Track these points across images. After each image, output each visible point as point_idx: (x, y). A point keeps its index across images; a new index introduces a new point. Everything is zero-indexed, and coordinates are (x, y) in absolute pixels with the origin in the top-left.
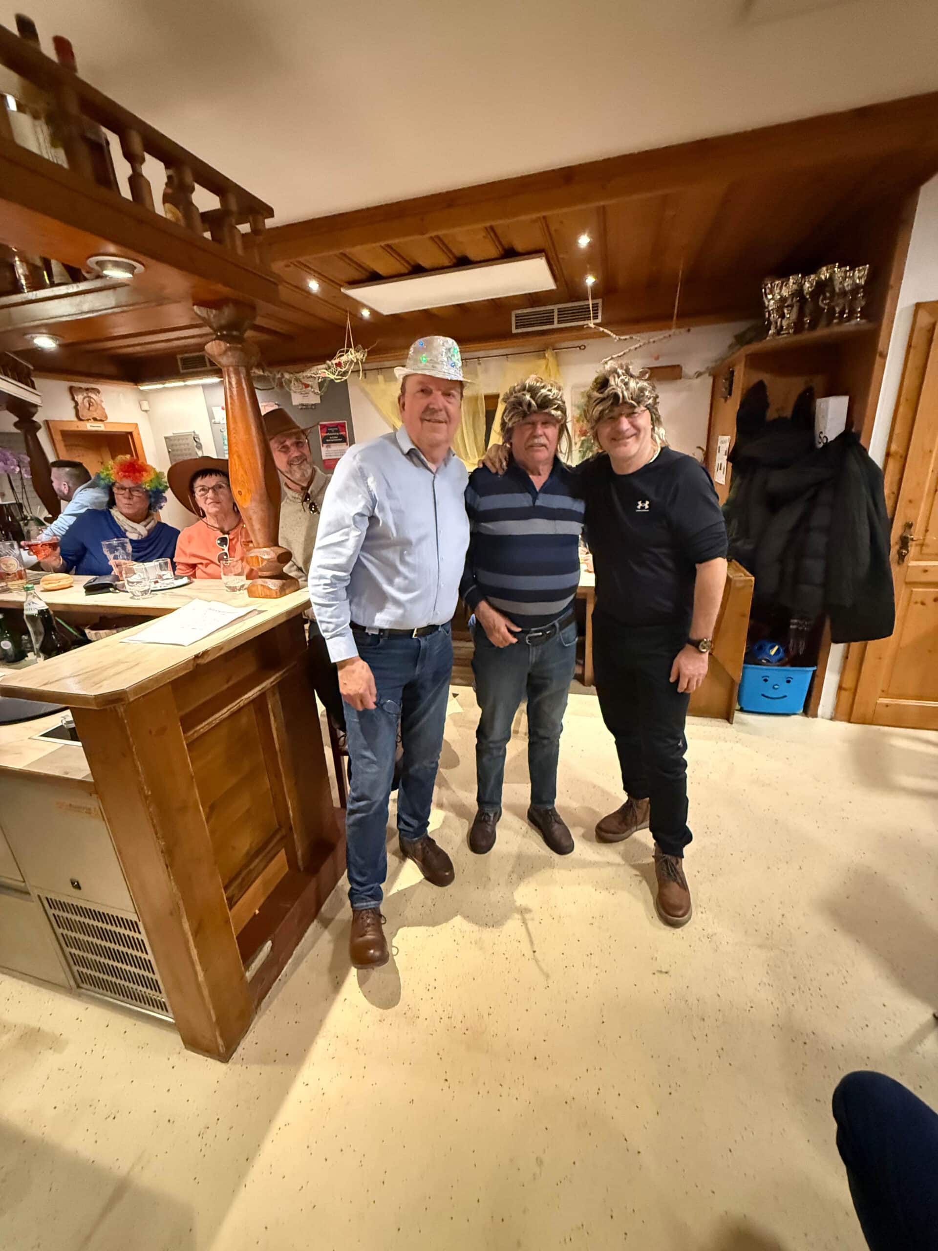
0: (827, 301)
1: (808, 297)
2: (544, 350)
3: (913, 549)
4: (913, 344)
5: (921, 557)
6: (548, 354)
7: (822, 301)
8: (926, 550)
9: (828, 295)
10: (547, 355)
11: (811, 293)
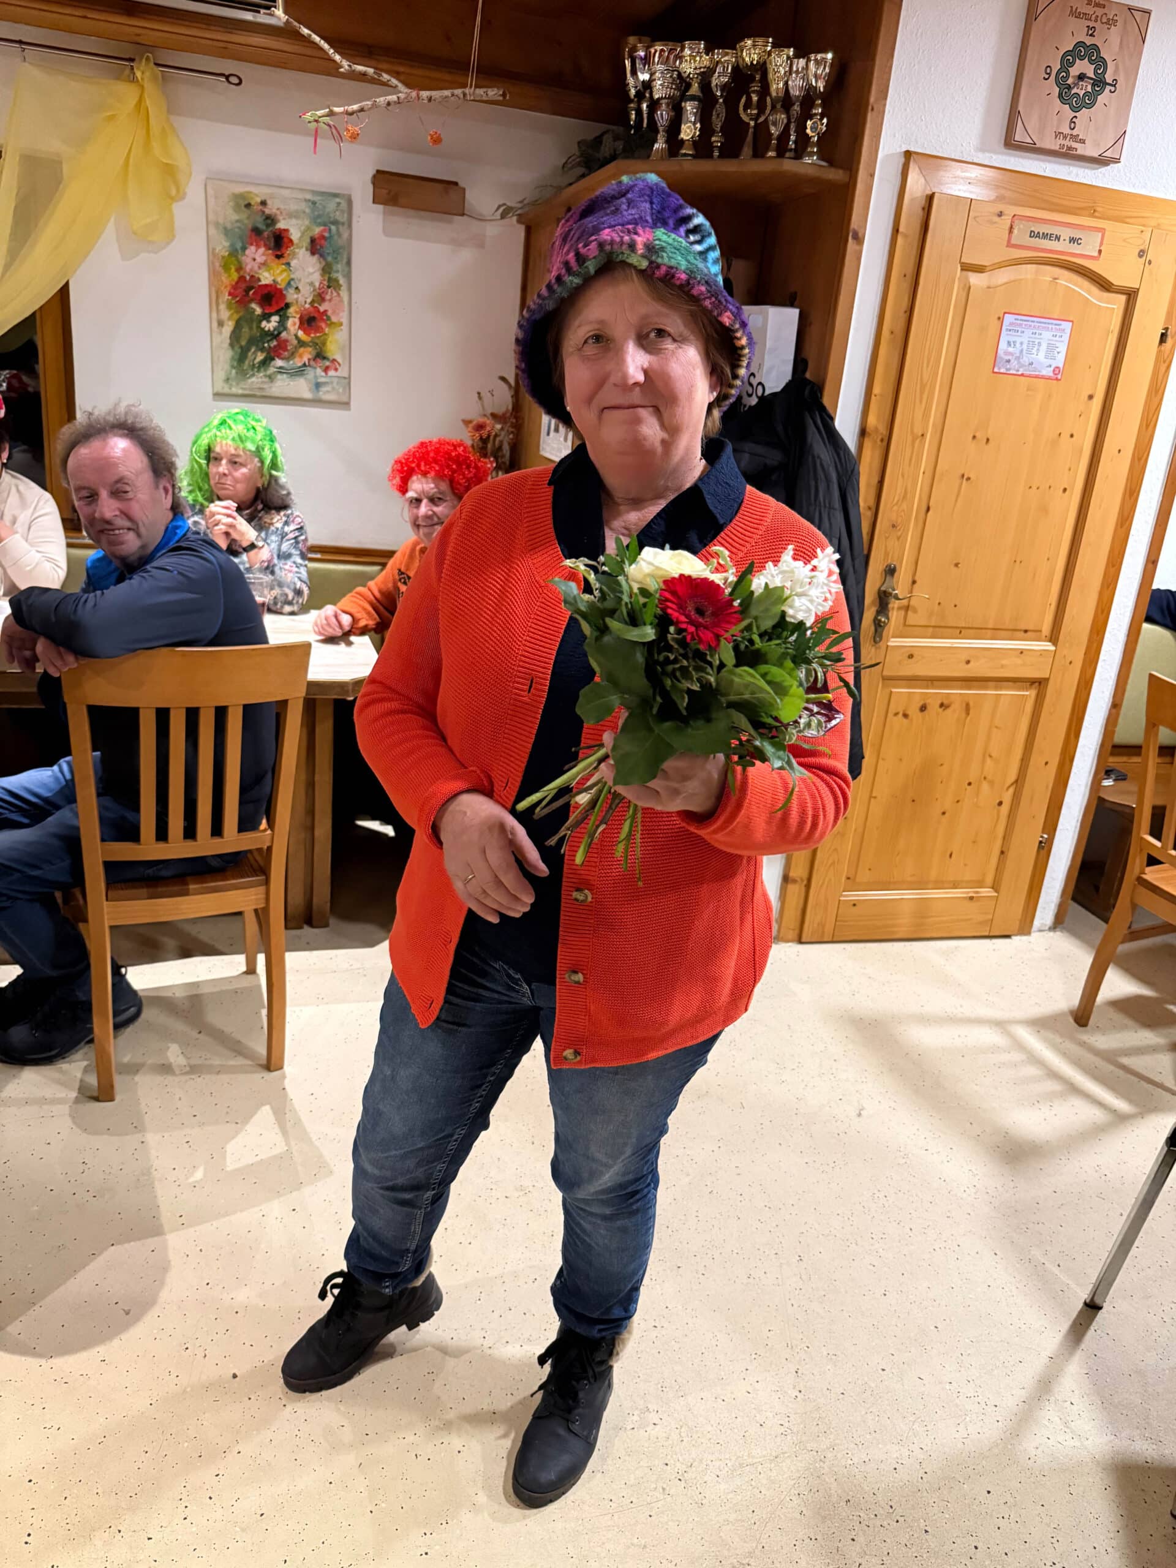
0: (755, 112)
1: (719, 94)
2: (132, 60)
3: (895, 615)
4: (901, 229)
5: (907, 630)
6: (143, 72)
7: (745, 109)
8: (912, 618)
9: (755, 98)
10: (138, 74)
11: (724, 87)
